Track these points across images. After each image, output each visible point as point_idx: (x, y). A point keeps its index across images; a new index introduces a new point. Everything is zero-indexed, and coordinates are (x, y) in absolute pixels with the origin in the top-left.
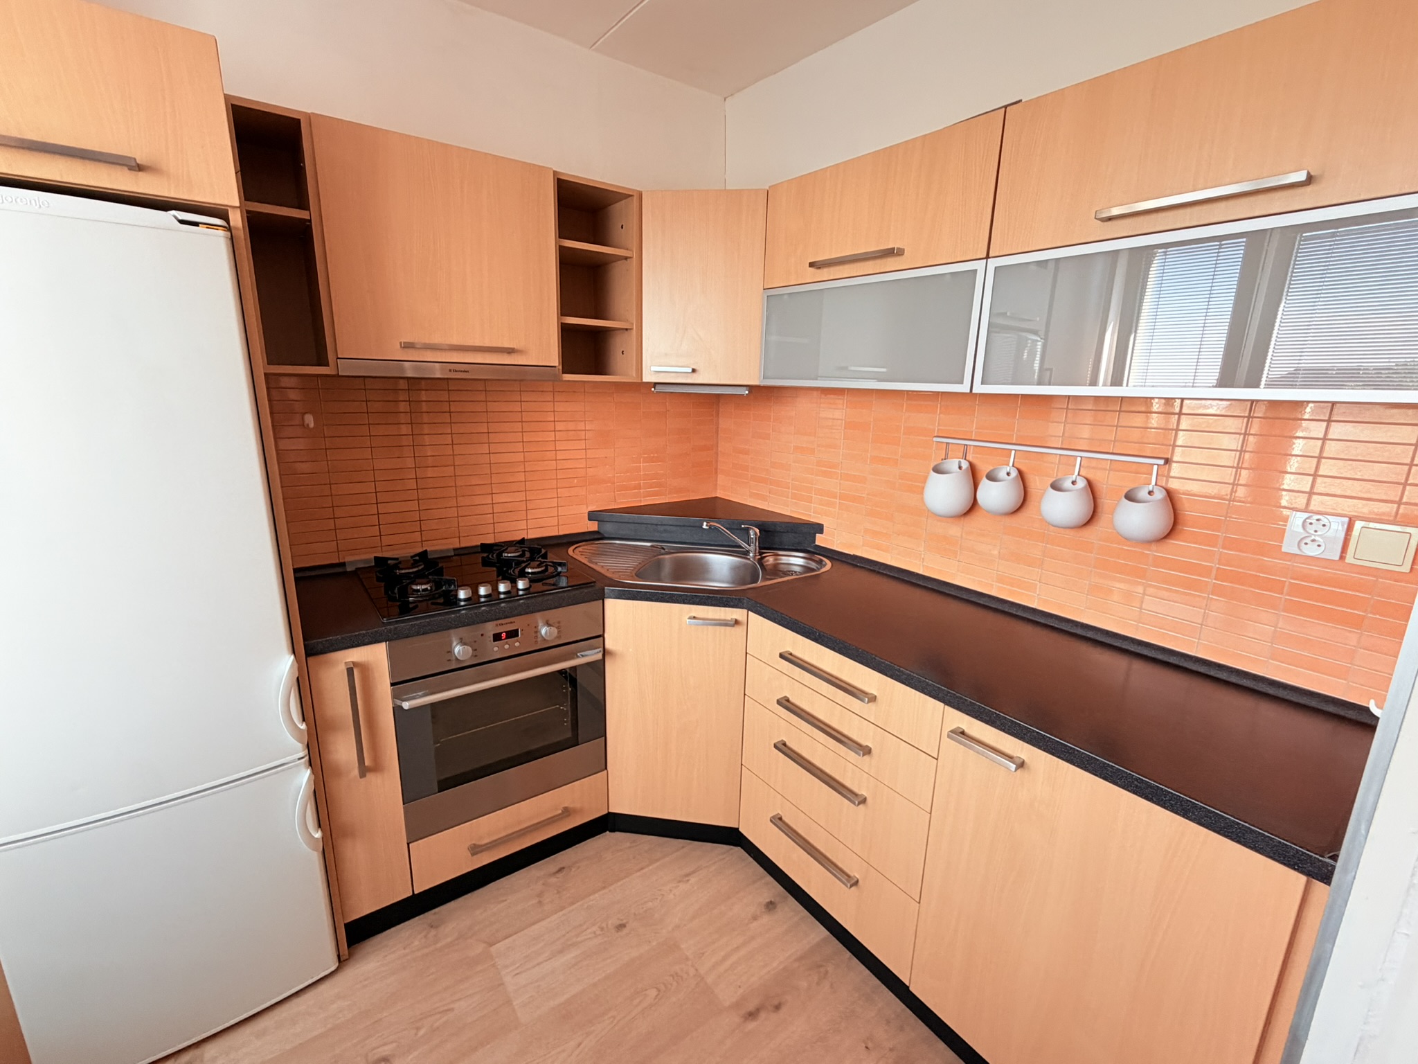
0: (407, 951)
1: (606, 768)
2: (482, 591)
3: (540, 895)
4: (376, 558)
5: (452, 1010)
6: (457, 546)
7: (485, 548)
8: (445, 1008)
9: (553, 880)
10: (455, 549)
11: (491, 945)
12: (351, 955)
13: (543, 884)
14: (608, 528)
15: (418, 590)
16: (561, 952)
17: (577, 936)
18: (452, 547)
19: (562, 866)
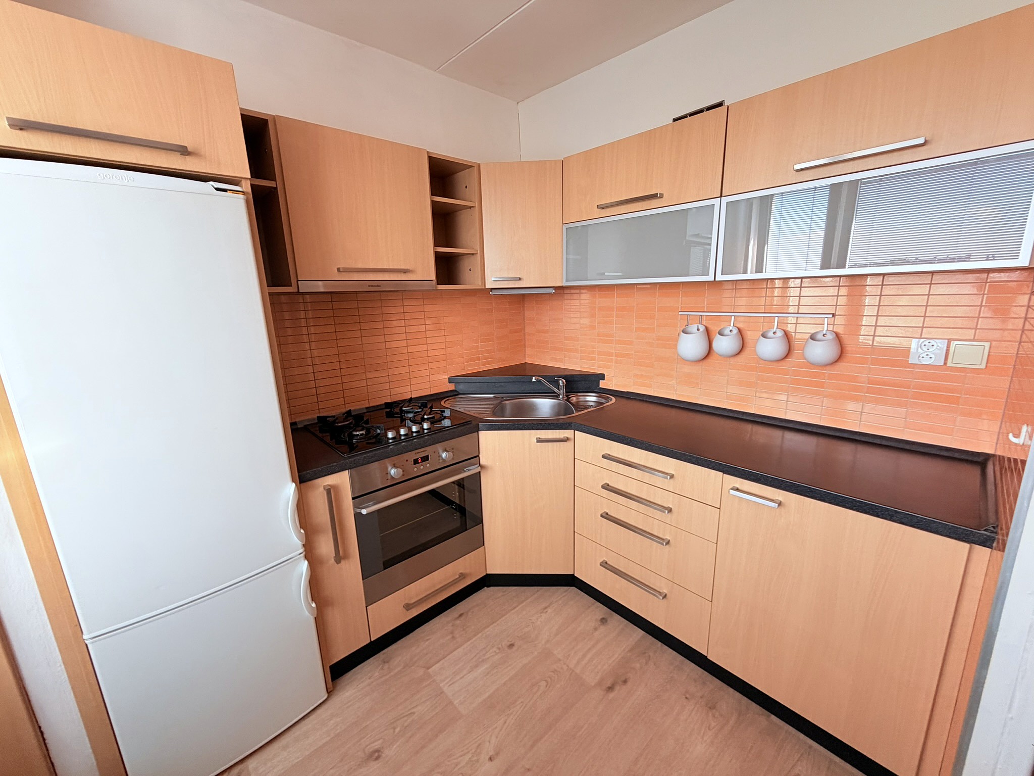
0: (372, 680)
1: (484, 545)
2: (402, 432)
3: (452, 633)
4: (318, 417)
5: (414, 713)
6: (368, 406)
7: (388, 405)
8: (409, 712)
9: (458, 622)
10: (367, 408)
11: (428, 668)
12: (334, 687)
13: (452, 626)
14: (461, 388)
15: (358, 435)
16: (476, 666)
17: (484, 655)
18: (364, 406)
19: (462, 612)
